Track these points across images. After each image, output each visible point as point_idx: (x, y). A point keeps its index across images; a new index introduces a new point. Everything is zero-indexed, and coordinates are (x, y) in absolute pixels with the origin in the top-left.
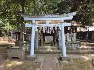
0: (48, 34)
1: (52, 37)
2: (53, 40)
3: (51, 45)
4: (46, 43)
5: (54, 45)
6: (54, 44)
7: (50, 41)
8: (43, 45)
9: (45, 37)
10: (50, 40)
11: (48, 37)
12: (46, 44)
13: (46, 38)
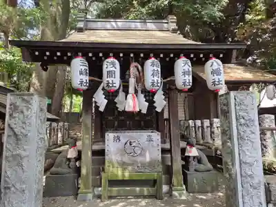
0: (132, 113)
1: (156, 136)
2: (158, 155)
3: (146, 190)
4: (109, 181)
5: (165, 188)
6: (170, 183)
7: (143, 165)
8: (90, 196)
9: (110, 136)
10: (139, 159)
11: (125, 136)
12: (114, 183)
13: (113, 143)
